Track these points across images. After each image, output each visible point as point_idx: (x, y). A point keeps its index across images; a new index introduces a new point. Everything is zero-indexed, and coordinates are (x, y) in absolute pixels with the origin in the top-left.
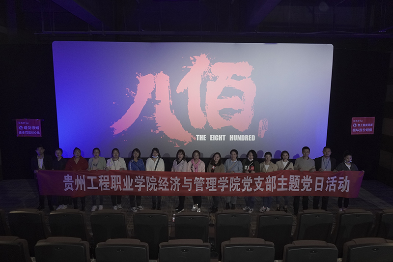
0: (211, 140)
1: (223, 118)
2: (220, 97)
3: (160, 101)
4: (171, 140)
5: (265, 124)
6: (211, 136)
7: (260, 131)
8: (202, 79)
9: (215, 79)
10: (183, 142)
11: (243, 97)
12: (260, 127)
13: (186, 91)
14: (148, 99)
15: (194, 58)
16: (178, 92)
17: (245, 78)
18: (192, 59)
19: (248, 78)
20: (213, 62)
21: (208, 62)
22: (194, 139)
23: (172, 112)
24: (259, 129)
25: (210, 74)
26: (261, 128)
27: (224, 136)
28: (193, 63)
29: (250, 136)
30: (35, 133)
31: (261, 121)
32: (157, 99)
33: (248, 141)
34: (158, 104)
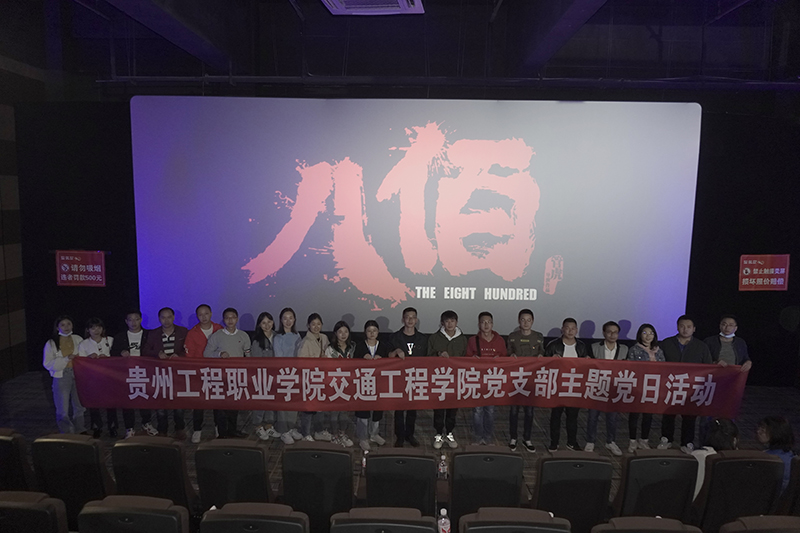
0: (446, 297)
1: (470, 253)
2: (465, 211)
3: (343, 218)
4: (365, 296)
5: (557, 266)
6: (446, 289)
7: (548, 280)
8: (429, 173)
9: (455, 173)
10: (389, 302)
11: (512, 210)
12: (546, 272)
13: (396, 197)
15: (412, 130)
16: (380, 200)
17: (516, 171)
18: (408, 132)
19: (524, 171)
20: (451, 139)
21: (442, 138)
22: (412, 294)
23: (367, 240)
24: (546, 277)
25: (445, 164)
26: (548, 275)
27: (473, 290)
28: (411, 140)
29: (526, 290)
30: (93, 278)
31: (550, 259)
32: (336, 213)
33: (523, 300)
34: (339, 224)
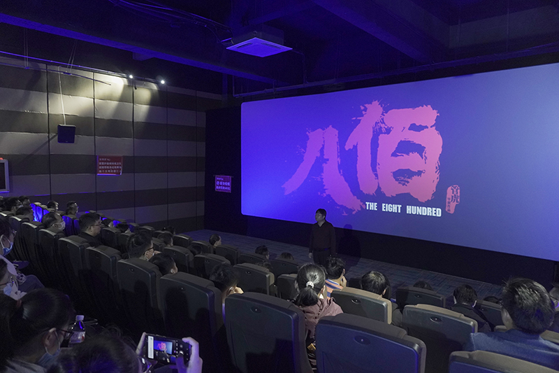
0: (383, 210)
1: (397, 182)
2: (394, 155)
3: (328, 160)
4: (339, 205)
5: (455, 193)
6: (383, 205)
7: (449, 203)
8: (374, 132)
9: (388, 131)
10: (352, 210)
11: (424, 154)
12: (448, 196)
13: (355, 147)
14: (317, 157)
15: (365, 107)
16: (347, 149)
17: (426, 127)
18: (362, 108)
19: (431, 127)
20: (386, 110)
21: (381, 110)
22: (364, 207)
23: (340, 173)
24: (447, 200)
25: (383, 126)
26: (449, 199)
27: (400, 206)
28: (364, 112)
29: (434, 209)
30: (226, 188)
31: (450, 188)
32: (325, 157)
33: (432, 216)
34: (326, 163)
